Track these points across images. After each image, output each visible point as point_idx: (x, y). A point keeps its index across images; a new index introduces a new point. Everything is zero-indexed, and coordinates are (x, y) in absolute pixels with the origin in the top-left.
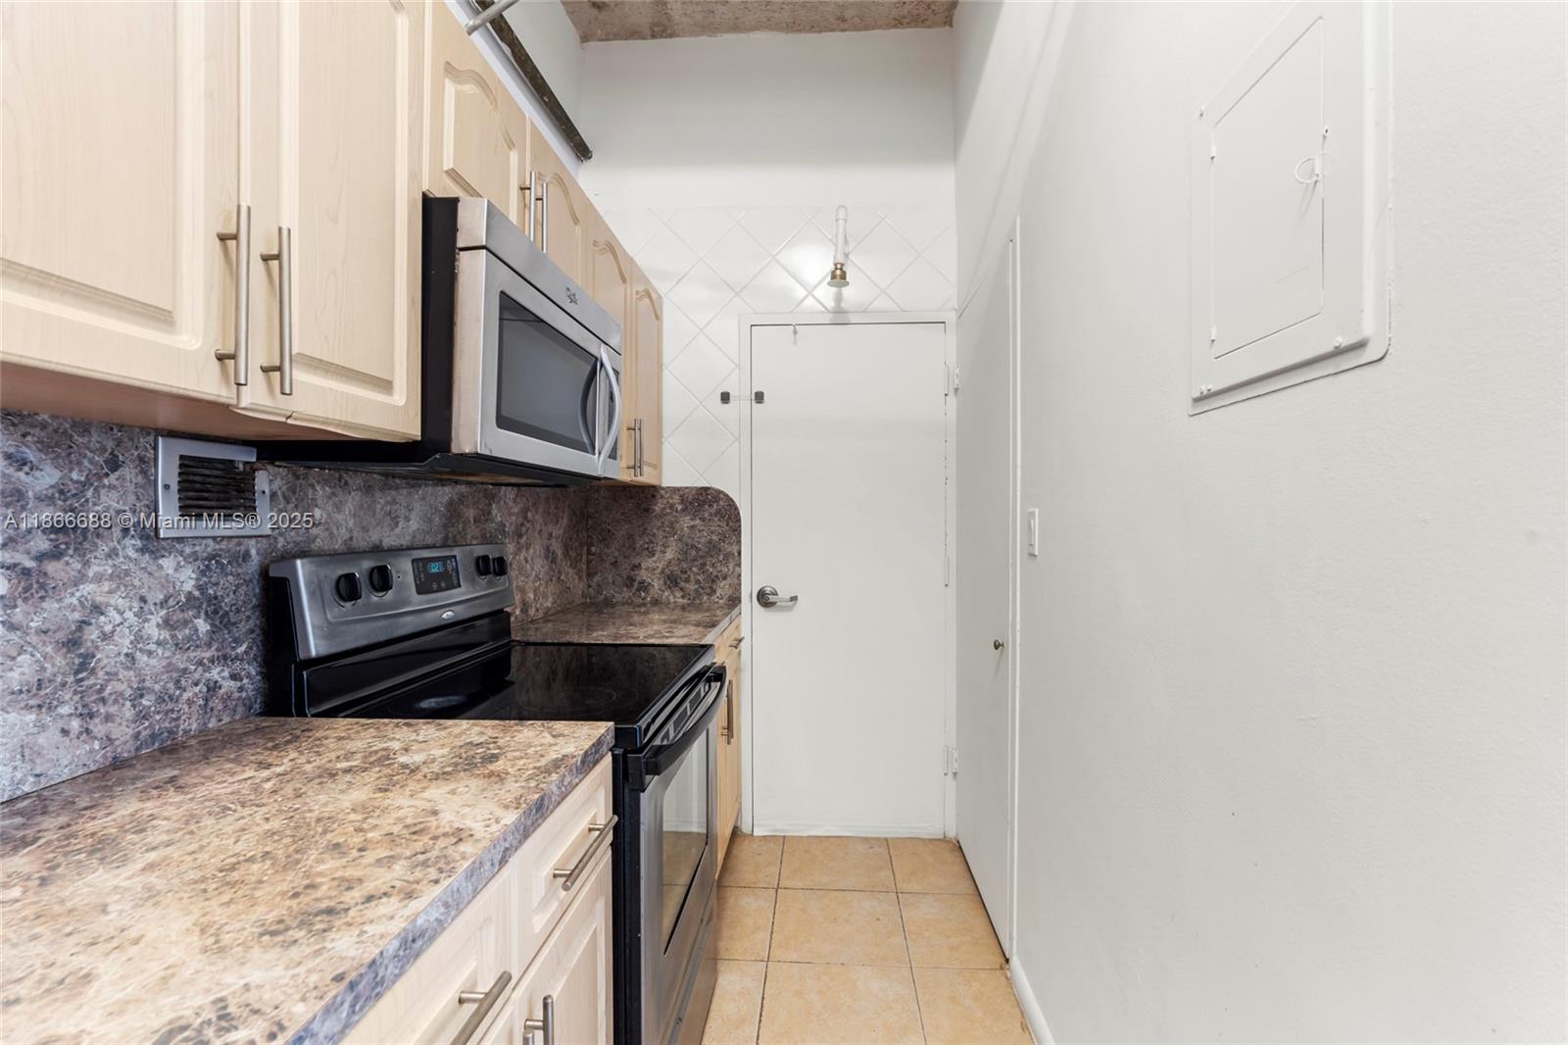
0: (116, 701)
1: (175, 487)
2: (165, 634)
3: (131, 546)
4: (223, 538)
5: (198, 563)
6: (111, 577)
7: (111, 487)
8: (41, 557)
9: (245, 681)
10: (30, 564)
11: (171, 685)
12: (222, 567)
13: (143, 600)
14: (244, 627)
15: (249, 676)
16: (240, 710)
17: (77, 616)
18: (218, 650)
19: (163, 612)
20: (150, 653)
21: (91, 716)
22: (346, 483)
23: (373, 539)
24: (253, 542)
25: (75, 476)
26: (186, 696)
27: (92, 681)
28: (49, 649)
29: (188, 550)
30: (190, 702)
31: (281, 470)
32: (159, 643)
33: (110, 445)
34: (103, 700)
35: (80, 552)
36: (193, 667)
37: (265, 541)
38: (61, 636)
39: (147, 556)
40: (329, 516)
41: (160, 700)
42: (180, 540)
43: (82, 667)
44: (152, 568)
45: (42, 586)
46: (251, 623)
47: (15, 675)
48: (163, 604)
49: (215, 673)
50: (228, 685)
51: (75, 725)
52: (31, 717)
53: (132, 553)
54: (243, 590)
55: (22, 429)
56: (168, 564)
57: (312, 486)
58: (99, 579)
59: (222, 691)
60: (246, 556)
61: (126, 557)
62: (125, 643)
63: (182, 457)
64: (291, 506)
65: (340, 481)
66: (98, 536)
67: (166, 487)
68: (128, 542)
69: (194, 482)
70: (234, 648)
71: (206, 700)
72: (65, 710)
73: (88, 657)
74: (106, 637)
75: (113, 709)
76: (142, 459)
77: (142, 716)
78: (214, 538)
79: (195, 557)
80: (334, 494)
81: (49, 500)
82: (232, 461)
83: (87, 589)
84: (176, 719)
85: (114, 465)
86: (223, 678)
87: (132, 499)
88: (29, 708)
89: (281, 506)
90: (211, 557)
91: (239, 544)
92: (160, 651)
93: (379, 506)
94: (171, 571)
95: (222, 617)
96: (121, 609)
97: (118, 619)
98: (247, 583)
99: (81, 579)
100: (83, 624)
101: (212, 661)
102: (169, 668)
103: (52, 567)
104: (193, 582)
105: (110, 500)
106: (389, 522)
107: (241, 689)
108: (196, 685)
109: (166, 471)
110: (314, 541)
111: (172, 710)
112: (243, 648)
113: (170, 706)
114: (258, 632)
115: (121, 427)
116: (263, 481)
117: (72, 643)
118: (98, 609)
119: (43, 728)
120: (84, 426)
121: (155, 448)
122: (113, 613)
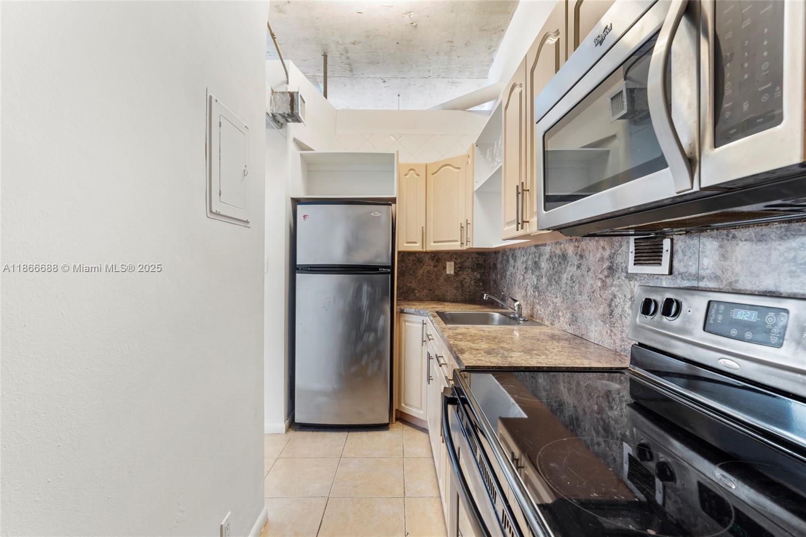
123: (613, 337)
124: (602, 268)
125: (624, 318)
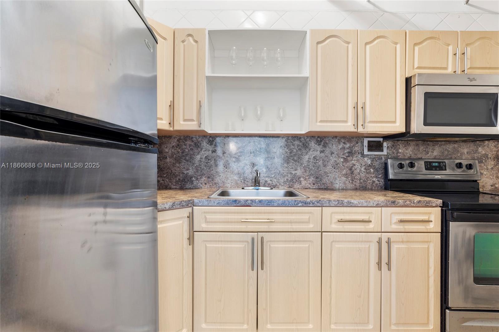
0: (357, 179)
1: (367, 146)
2: (365, 171)
3: (360, 156)
4: (376, 155)
5: (371, 159)
6: (356, 160)
7: (357, 146)
8: (347, 157)
9: (381, 182)
10: (346, 157)
11: (366, 179)
12: (376, 160)
13: (361, 164)
14: (380, 172)
15: (382, 181)
16: (379, 187)
17: (351, 165)
18: (375, 175)
19: (365, 167)
20: (362, 173)
21: (353, 181)
22: (409, 144)
23: (418, 157)
24: (383, 156)
25: (351, 145)
26: (368, 182)
27: (353, 176)
28: (348, 170)
29: (369, 157)
30: (369, 183)
31: (390, 142)
32: (364, 172)
33: (357, 140)
34: (355, 179)
35: (352, 156)
36: (370, 177)
37: (386, 156)
38: (349, 168)
39: (362, 157)
40: (404, 151)
41: (364, 181)
42: (368, 155)
43: (352, 173)
44: (363, 159)
45: (347, 161)
46: (382, 172)
47: (343, 172)
48: (365, 165)
49: (374, 179)
50: (377, 182)
51: (351, 181)
52: (345, 179)
53: (360, 157)
54: (380, 165)
55: (345, 139)
56: (366, 159)
57: (399, 145)
58: (355, 160)
59: (376, 183)
60: (382, 158)
61: (359, 157)
62: (358, 171)
63: (368, 141)
64: (393, 149)
65: (407, 143)
66: (355, 154)
67: (365, 146)
68: (359, 155)
69: (371, 145)
70: (378, 176)
71: (372, 184)
72: (349, 179)
73: (353, 172)
74: (355, 169)
75: (356, 181)
76: (361, 142)
77: (361, 183)
78: (375, 155)
79: (371, 158)
80: (405, 146)
81: (348, 148)
82: (380, 141)
83: (353, 162)
84: (367, 185)
85: (357, 143)
86: (376, 181)
87: (360, 148)
88: (345, 177)
89: (390, 149)
90: (374, 158)
91: (380, 156)
92: (364, 173)
93: (421, 149)
94: (366, 160)
95: (376, 169)
96: (358, 166)
97: (357, 167)
98: (381, 164)
99: (352, 160)
100: (352, 167)
101: (374, 177)
102: (365, 176)
103: (348, 158)
104: (370, 162)
105: (356, 149)
106: (425, 153)
107: (380, 183)
108: (371, 180)
109: (366, 143)
110: (399, 156)
111: (366, 184)
112: (380, 176)
113: (366, 183)
114: (384, 173)
115: (358, 137)
116: (385, 144)
117: (351, 169)
118: (354, 165)
119: (347, 181)
120: (353, 138)
121: (364, 140)
122: (356, 166)
123: (354, 183)
124: (344, 152)
125: (361, 174)
